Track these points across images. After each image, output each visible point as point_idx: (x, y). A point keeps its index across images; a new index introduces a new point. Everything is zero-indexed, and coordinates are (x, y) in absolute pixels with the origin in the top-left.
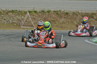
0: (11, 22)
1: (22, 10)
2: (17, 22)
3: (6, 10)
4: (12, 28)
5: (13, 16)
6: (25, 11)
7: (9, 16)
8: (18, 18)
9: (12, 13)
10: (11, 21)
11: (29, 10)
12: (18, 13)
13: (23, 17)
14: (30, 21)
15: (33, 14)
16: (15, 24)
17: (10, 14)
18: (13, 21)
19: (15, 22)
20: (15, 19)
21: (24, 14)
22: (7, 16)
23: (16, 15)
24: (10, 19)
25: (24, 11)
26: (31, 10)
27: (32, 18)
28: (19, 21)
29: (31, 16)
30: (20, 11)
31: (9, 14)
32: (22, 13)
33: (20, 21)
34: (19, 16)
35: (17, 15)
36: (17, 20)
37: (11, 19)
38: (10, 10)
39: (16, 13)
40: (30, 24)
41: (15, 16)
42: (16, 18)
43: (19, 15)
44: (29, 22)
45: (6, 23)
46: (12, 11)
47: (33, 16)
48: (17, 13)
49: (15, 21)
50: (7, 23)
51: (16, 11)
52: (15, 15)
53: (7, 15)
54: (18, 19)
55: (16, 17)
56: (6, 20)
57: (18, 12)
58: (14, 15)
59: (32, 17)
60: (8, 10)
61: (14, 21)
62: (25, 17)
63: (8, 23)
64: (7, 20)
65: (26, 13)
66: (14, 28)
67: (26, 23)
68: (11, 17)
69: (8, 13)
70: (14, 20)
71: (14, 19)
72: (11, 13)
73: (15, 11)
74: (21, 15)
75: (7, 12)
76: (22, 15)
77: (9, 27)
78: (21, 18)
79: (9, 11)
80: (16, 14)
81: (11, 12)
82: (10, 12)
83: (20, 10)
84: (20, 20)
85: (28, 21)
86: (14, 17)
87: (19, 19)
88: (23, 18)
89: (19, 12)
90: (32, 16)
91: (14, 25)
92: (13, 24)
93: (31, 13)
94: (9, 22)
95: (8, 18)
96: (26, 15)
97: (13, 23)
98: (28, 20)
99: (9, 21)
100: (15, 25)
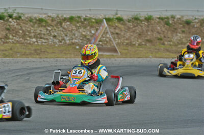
0: (68, 42)
1: (92, 16)
2: (82, 43)
3: (58, 16)
4: (72, 55)
5: (72, 30)
6: (97, 18)
7: (64, 30)
8: (84, 33)
9: (71, 24)
10: (69, 40)
11: (107, 17)
12: (82, 23)
13: (93, 32)
14: (108, 40)
15: (114, 25)
16: (76, 45)
17: (67, 26)
18: (72, 39)
19: (77, 42)
20: (76, 35)
21: (95, 25)
22: (61, 30)
23: (78, 28)
24: (66, 36)
25: (95, 19)
26: (111, 17)
27: (112, 33)
28: (84, 39)
29: (110, 28)
30: (87, 18)
31: (64, 24)
32: (92, 22)
33: (88, 39)
34: (84, 30)
35: (80, 26)
36: (81, 38)
37: (68, 35)
38: (65, 16)
39: (78, 22)
40: (109, 46)
41: (77, 30)
42: (79, 34)
43: (85, 27)
44: (106, 42)
45: (58, 43)
46: (71, 19)
47: (115, 29)
48: (80, 24)
49: (76, 39)
50: (60, 43)
51: (79, 17)
52: (76, 26)
53: (58, 28)
54: (83, 35)
55: (79, 32)
56: (58, 37)
57: (83, 20)
58: (74, 28)
59: (113, 30)
60: (63, 16)
61: (73, 41)
62: (99, 31)
63: (62, 43)
64: (60, 38)
65: (99, 22)
66: (76, 55)
67: (101, 43)
68: (69, 31)
69: (61, 24)
70: (74, 37)
71: (74, 35)
72: (68, 23)
73: (77, 19)
74: (88, 28)
75: (61, 22)
76: (92, 27)
77: (65, 53)
78: (88, 33)
79: (63, 18)
80: (78, 25)
81: (68, 21)
82: (65, 20)
83: (86, 16)
84: (88, 37)
85: (104, 39)
86: (73, 32)
87: (85, 36)
88: (94, 34)
89: (85, 20)
90: (113, 28)
91: (75, 48)
92: (74, 46)
93: (110, 23)
94: (63, 41)
95: (62, 33)
96: (101, 28)
97: (73, 44)
98: (104, 37)
99: (63, 39)
100: (77, 49)
